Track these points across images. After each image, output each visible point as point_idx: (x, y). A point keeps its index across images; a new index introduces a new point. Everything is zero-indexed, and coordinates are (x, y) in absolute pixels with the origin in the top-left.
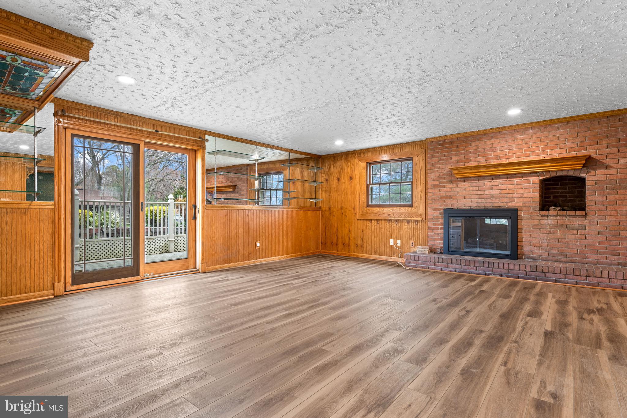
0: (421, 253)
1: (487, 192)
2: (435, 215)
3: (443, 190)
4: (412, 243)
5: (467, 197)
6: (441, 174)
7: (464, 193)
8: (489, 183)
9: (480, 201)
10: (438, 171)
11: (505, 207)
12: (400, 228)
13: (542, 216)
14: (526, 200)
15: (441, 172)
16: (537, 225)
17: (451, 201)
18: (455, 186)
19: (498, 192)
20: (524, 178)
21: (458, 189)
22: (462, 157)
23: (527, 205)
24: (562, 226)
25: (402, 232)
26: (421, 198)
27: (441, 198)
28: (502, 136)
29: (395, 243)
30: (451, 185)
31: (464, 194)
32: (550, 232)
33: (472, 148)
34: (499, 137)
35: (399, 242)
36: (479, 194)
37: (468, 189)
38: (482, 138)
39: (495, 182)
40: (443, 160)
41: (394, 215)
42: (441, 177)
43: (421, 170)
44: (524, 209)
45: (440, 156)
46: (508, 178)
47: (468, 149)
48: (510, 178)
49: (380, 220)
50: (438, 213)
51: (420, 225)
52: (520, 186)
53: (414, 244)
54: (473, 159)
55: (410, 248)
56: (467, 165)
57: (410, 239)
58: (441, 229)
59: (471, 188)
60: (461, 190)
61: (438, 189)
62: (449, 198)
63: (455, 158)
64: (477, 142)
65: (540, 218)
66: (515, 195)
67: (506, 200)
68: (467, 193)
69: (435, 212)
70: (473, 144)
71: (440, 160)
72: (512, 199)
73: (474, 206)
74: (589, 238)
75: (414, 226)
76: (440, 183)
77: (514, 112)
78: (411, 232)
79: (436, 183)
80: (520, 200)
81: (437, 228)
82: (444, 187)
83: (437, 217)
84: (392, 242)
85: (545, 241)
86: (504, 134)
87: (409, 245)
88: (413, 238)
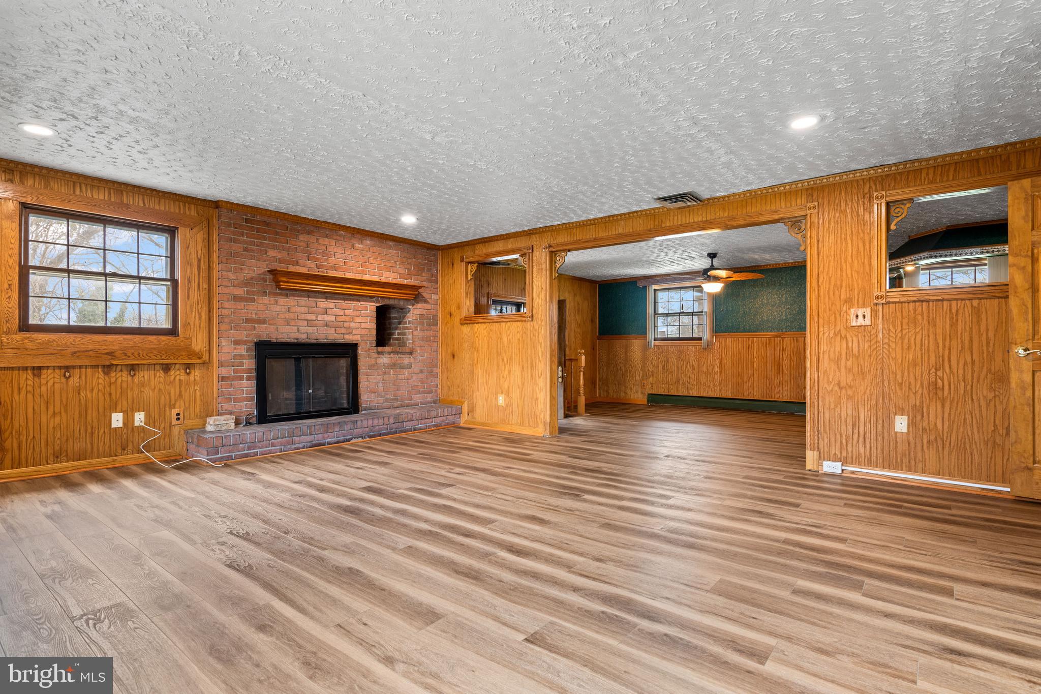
0: (219, 431)
1: (320, 317)
2: (237, 352)
3: (252, 306)
4: (178, 414)
5: (292, 323)
6: (249, 276)
7: (287, 315)
8: (323, 303)
9: (310, 330)
10: (241, 269)
11: (342, 341)
12: (142, 385)
13: (379, 353)
14: (363, 332)
15: (247, 273)
16: (373, 365)
17: (266, 328)
18: (273, 302)
19: (333, 318)
20: (362, 303)
21: (278, 308)
22: (284, 255)
23: (365, 338)
24: (395, 365)
25: (148, 393)
26: (200, 318)
27: (248, 321)
28: (338, 238)
29: (128, 421)
30: (266, 300)
31: (287, 317)
32: (385, 373)
33: (299, 244)
34: (335, 237)
35: (139, 418)
36: (309, 318)
37: (293, 309)
38: (314, 232)
39: (330, 304)
40: (253, 251)
41: (125, 354)
42: (247, 283)
43: (199, 261)
44: (362, 344)
45: (246, 243)
46: (344, 300)
47: (293, 243)
48: (347, 300)
49: (74, 367)
50: (242, 350)
51: (197, 373)
52: (357, 313)
53: (181, 416)
54: (301, 262)
55: (171, 425)
56: (292, 269)
57: (172, 406)
58: (248, 379)
59: (298, 309)
60: (283, 310)
61: (242, 304)
62: (263, 321)
63: (272, 253)
64: (307, 236)
65: (376, 356)
66: (352, 325)
67: (343, 331)
68: (291, 315)
69: (237, 346)
70: (302, 237)
71: (246, 250)
72: (349, 331)
73: (303, 338)
74: (415, 377)
75: (182, 378)
76: (248, 293)
77: (409, 220)
78: (174, 392)
79: (240, 292)
80: (357, 332)
81: (241, 378)
82: (253, 300)
83: (241, 356)
84: (117, 420)
85: (381, 385)
86: (340, 236)
87: (168, 421)
88: (178, 404)
